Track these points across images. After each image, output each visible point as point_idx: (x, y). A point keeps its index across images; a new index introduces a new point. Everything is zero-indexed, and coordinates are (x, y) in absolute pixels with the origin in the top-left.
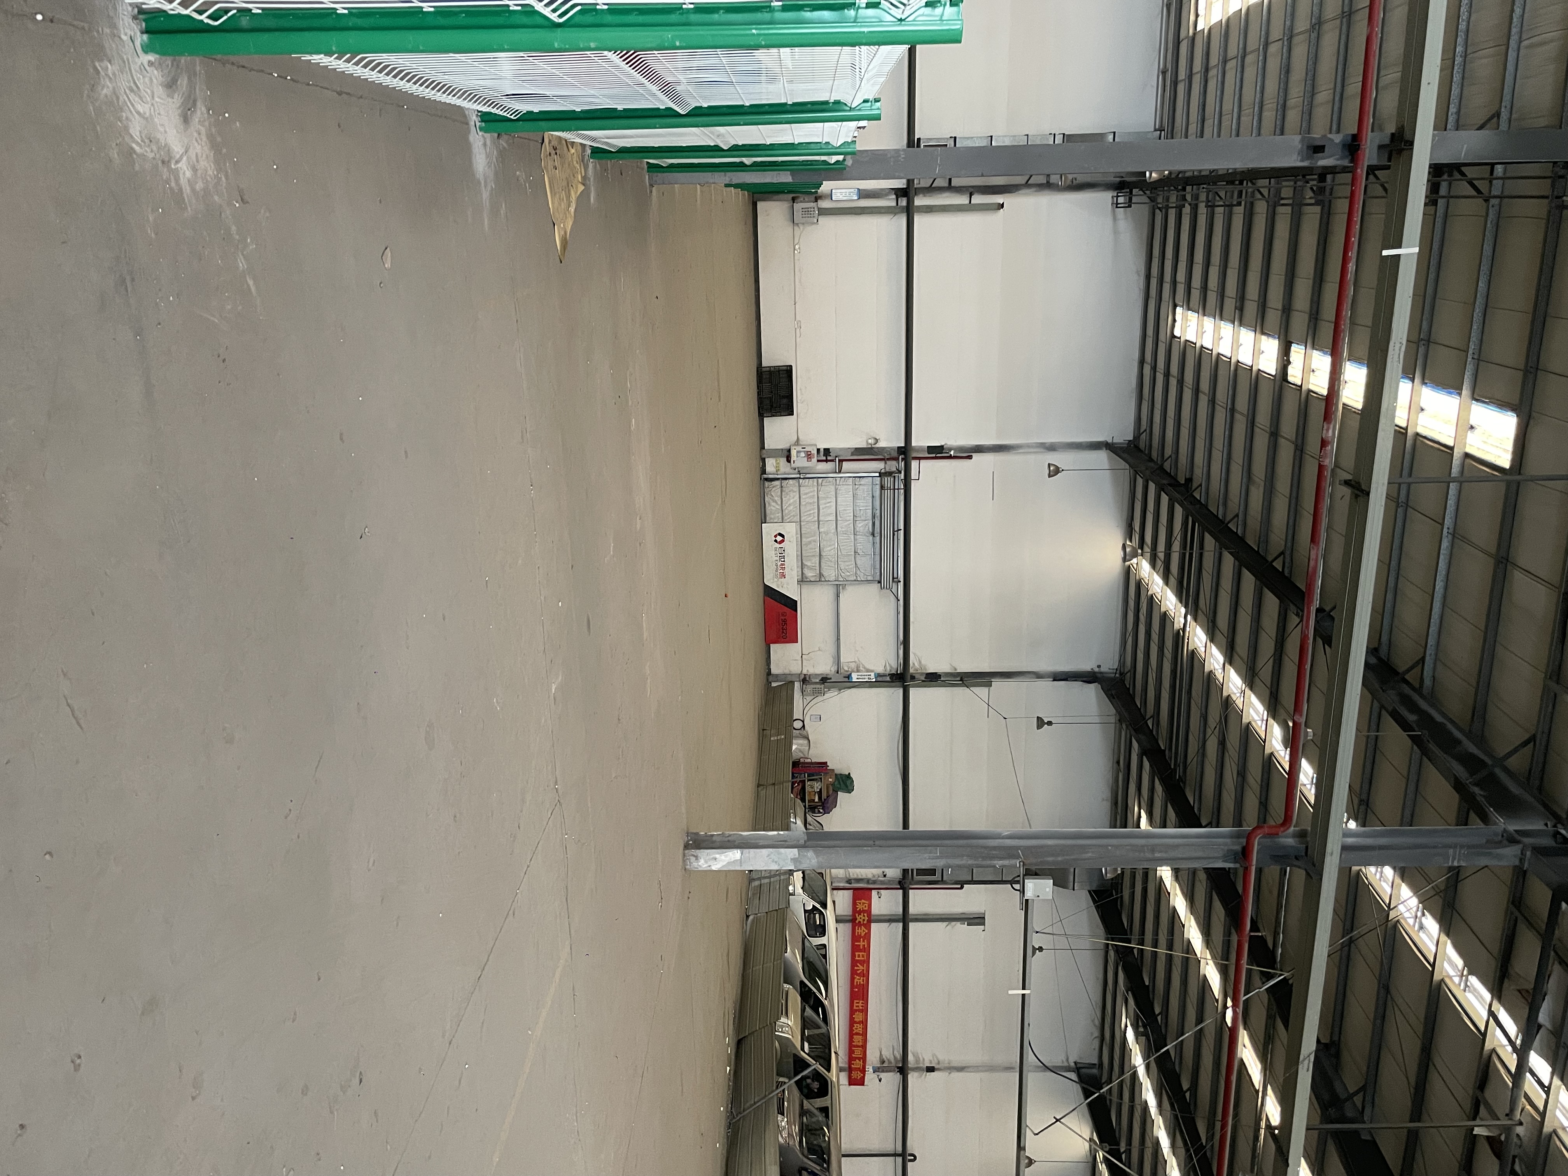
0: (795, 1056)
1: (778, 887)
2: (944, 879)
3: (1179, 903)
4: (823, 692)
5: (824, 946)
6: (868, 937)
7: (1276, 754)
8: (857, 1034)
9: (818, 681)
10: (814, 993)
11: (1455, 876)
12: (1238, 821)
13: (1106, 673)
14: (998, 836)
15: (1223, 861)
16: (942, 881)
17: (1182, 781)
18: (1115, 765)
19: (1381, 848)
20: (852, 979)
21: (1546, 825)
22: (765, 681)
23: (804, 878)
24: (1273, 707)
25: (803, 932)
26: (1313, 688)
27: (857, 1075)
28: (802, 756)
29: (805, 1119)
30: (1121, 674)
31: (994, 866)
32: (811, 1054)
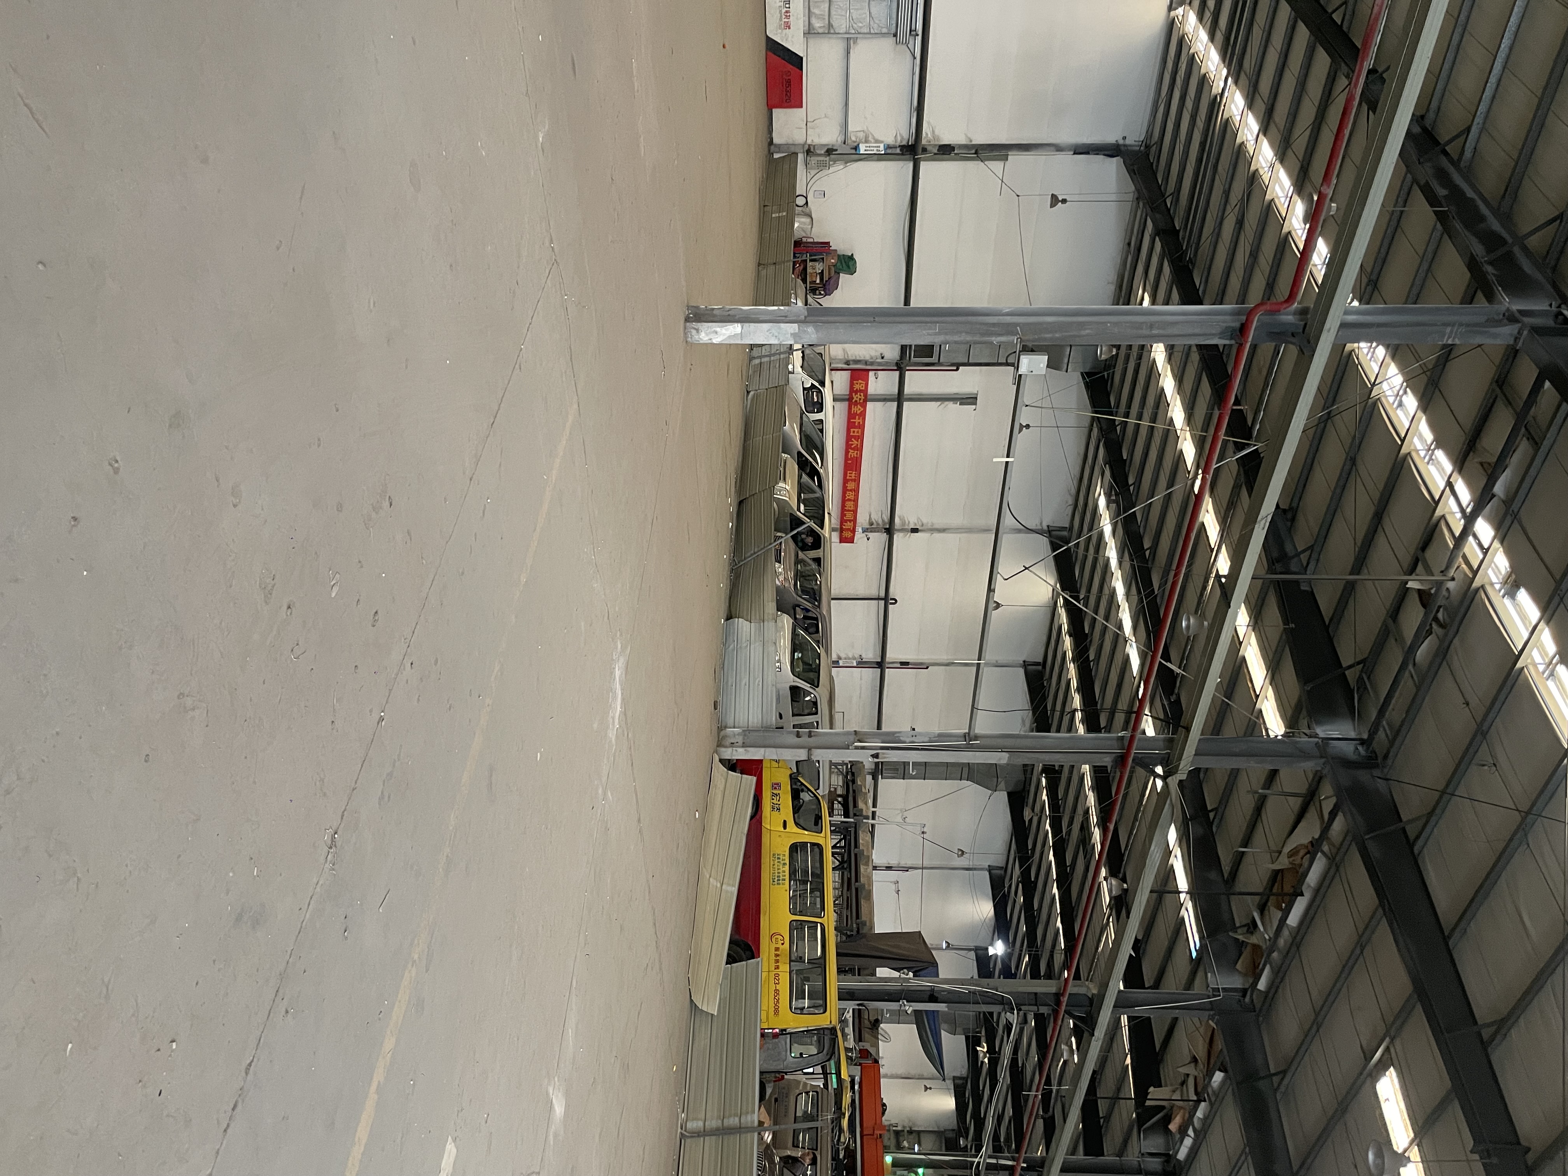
0: (791, 514)
1: (778, 365)
2: (941, 361)
3: (1168, 384)
4: (827, 165)
5: (821, 421)
6: (863, 415)
7: (1293, 233)
8: (849, 500)
9: (823, 152)
10: (811, 462)
11: (1447, 353)
12: (1242, 298)
13: (1130, 146)
14: (998, 313)
15: (1220, 338)
16: (939, 363)
17: (1192, 263)
18: (1126, 247)
19: (1379, 325)
20: (847, 452)
21: (1551, 305)
22: (766, 150)
23: (803, 357)
24: (1301, 184)
25: (801, 407)
26: (1347, 160)
27: (848, 534)
28: (804, 235)
29: (799, 566)
30: (1146, 147)
31: (992, 343)
32: (807, 514)
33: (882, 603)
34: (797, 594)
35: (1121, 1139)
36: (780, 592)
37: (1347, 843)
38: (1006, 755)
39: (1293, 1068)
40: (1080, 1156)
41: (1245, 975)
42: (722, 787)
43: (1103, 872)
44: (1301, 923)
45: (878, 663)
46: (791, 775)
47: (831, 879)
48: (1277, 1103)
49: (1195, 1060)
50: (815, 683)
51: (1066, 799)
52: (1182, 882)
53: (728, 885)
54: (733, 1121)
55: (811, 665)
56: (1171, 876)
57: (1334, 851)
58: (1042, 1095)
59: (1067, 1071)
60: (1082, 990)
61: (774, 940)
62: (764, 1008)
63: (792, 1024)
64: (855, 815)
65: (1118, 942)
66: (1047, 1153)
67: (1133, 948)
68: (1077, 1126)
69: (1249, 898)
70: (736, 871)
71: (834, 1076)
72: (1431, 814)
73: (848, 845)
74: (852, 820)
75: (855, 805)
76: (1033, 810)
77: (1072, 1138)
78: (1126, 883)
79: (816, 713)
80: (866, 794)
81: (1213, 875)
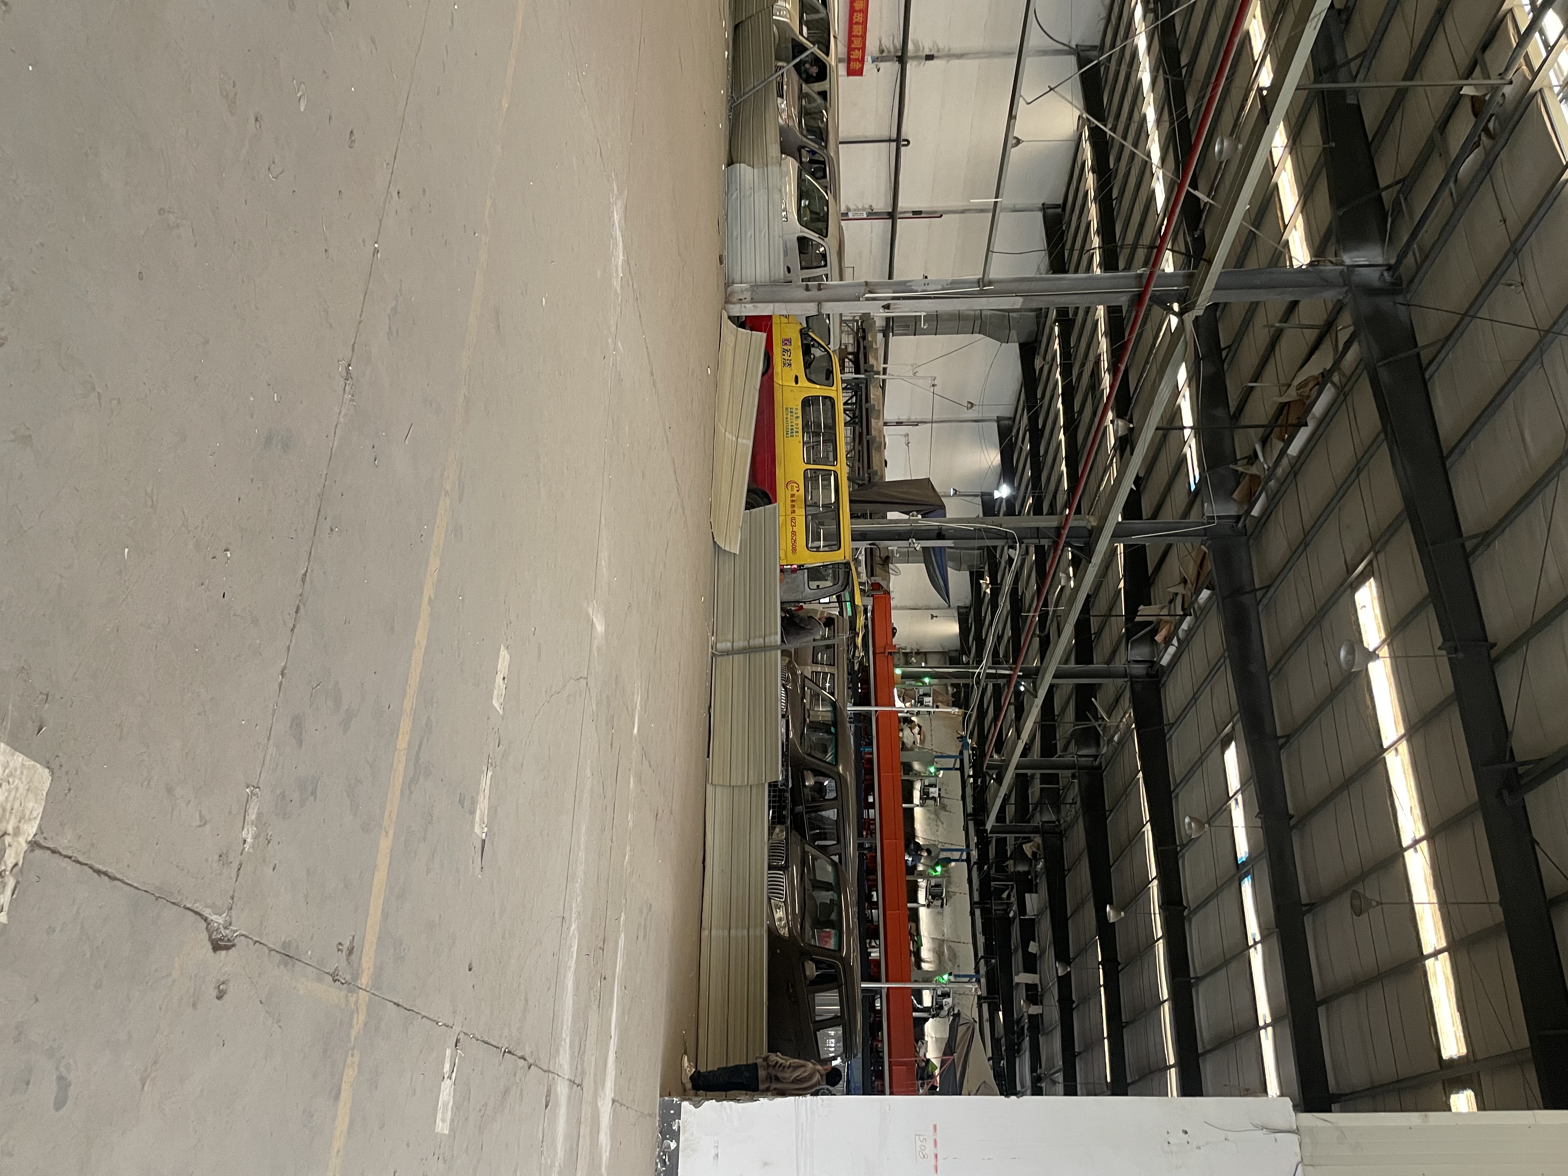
0: (793, 40)
8: (857, 23)
27: (856, 66)
29: (804, 101)
32: (811, 39)
33: (894, 145)
34: (802, 134)
35: (1110, 651)
36: (784, 131)
37: (1358, 371)
38: (1020, 299)
39: (1277, 582)
40: (1072, 665)
41: (1240, 503)
42: (732, 344)
43: (1110, 416)
44: (1301, 452)
45: (889, 213)
46: (801, 330)
47: (843, 434)
48: (1258, 613)
49: (1184, 581)
50: (824, 234)
51: (1078, 346)
52: (1188, 419)
53: (744, 438)
54: (759, 642)
55: (818, 214)
56: (1178, 416)
57: (1344, 380)
58: (1039, 616)
59: (1063, 596)
60: (1082, 523)
61: (789, 487)
62: (783, 546)
63: (809, 561)
64: (866, 371)
65: (1119, 480)
66: (1041, 663)
67: (1135, 483)
68: (1070, 641)
69: (1252, 430)
70: (750, 425)
71: (848, 604)
72: (1447, 339)
73: (859, 403)
74: (863, 376)
75: (866, 361)
76: (1044, 359)
77: (1065, 650)
78: (1132, 423)
79: (825, 265)
80: (877, 349)
81: (1220, 412)
